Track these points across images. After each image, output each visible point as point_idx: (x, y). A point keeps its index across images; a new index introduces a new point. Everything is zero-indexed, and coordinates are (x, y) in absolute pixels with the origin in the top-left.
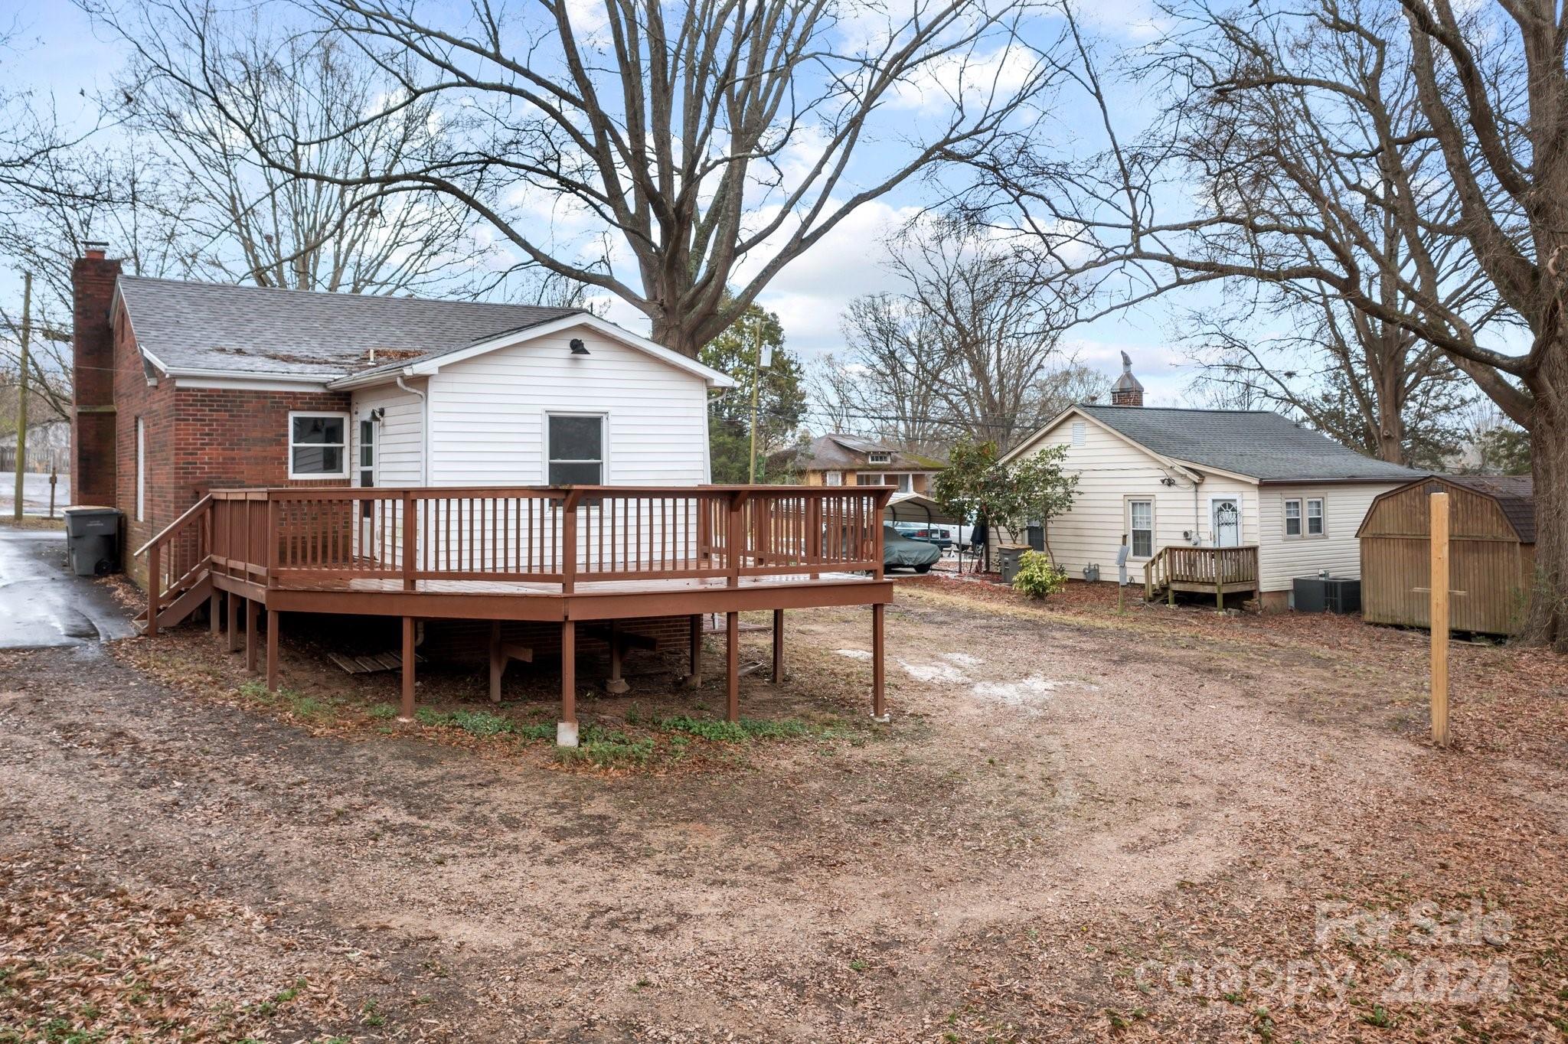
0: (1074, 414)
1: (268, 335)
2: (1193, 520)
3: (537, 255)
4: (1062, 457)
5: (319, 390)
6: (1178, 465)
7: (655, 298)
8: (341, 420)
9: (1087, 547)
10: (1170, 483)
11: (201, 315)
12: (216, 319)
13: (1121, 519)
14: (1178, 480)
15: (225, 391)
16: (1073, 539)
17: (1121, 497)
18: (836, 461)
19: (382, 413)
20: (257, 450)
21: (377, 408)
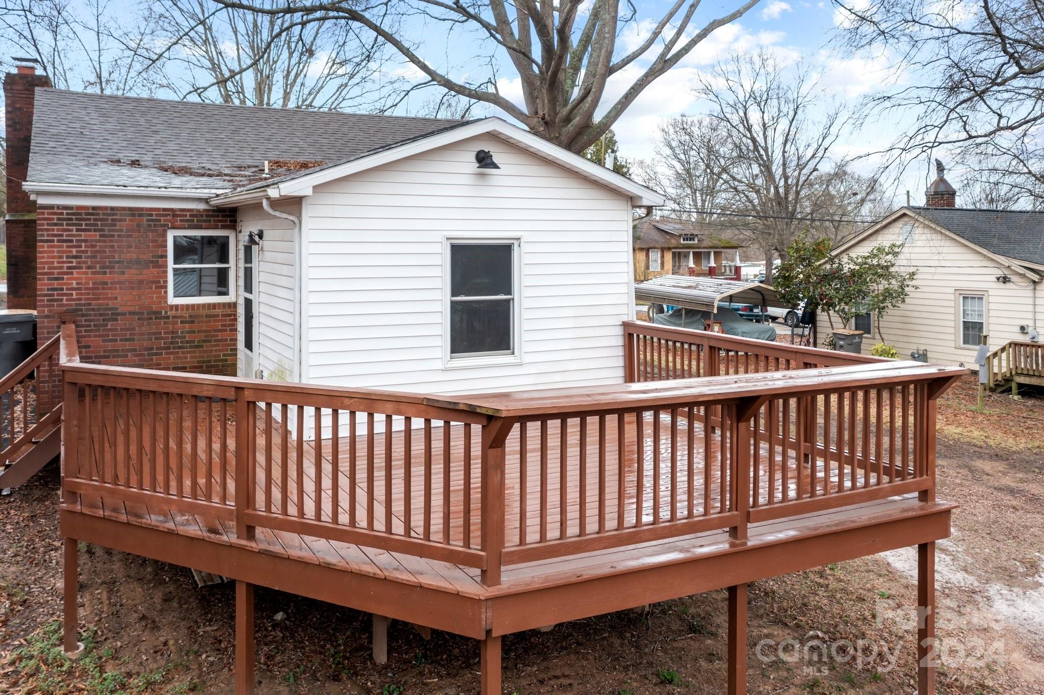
0: (904, 215)
1: (172, 146)
2: (1031, 316)
3: (435, 77)
4: (896, 254)
5: (201, 206)
6: (1016, 264)
7: (537, 113)
8: (228, 237)
9: (915, 334)
10: (1005, 280)
11: (108, 126)
12: (122, 130)
13: (952, 310)
14: (1014, 278)
15: (94, 208)
16: (901, 326)
17: (952, 290)
18: (656, 241)
19: (261, 235)
20: (132, 274)
21: (255, 231)
